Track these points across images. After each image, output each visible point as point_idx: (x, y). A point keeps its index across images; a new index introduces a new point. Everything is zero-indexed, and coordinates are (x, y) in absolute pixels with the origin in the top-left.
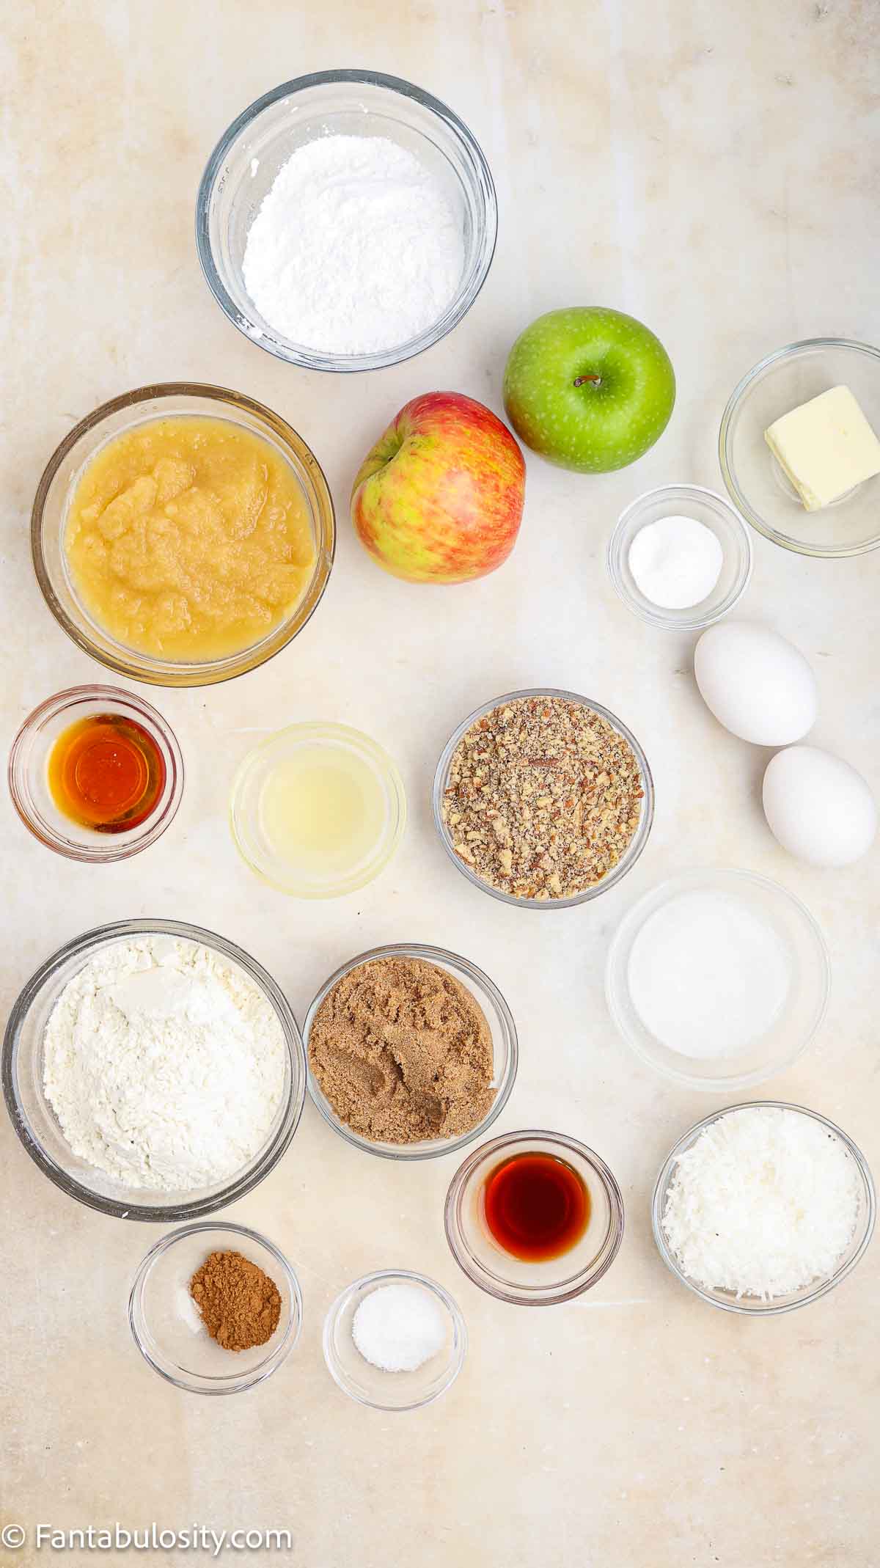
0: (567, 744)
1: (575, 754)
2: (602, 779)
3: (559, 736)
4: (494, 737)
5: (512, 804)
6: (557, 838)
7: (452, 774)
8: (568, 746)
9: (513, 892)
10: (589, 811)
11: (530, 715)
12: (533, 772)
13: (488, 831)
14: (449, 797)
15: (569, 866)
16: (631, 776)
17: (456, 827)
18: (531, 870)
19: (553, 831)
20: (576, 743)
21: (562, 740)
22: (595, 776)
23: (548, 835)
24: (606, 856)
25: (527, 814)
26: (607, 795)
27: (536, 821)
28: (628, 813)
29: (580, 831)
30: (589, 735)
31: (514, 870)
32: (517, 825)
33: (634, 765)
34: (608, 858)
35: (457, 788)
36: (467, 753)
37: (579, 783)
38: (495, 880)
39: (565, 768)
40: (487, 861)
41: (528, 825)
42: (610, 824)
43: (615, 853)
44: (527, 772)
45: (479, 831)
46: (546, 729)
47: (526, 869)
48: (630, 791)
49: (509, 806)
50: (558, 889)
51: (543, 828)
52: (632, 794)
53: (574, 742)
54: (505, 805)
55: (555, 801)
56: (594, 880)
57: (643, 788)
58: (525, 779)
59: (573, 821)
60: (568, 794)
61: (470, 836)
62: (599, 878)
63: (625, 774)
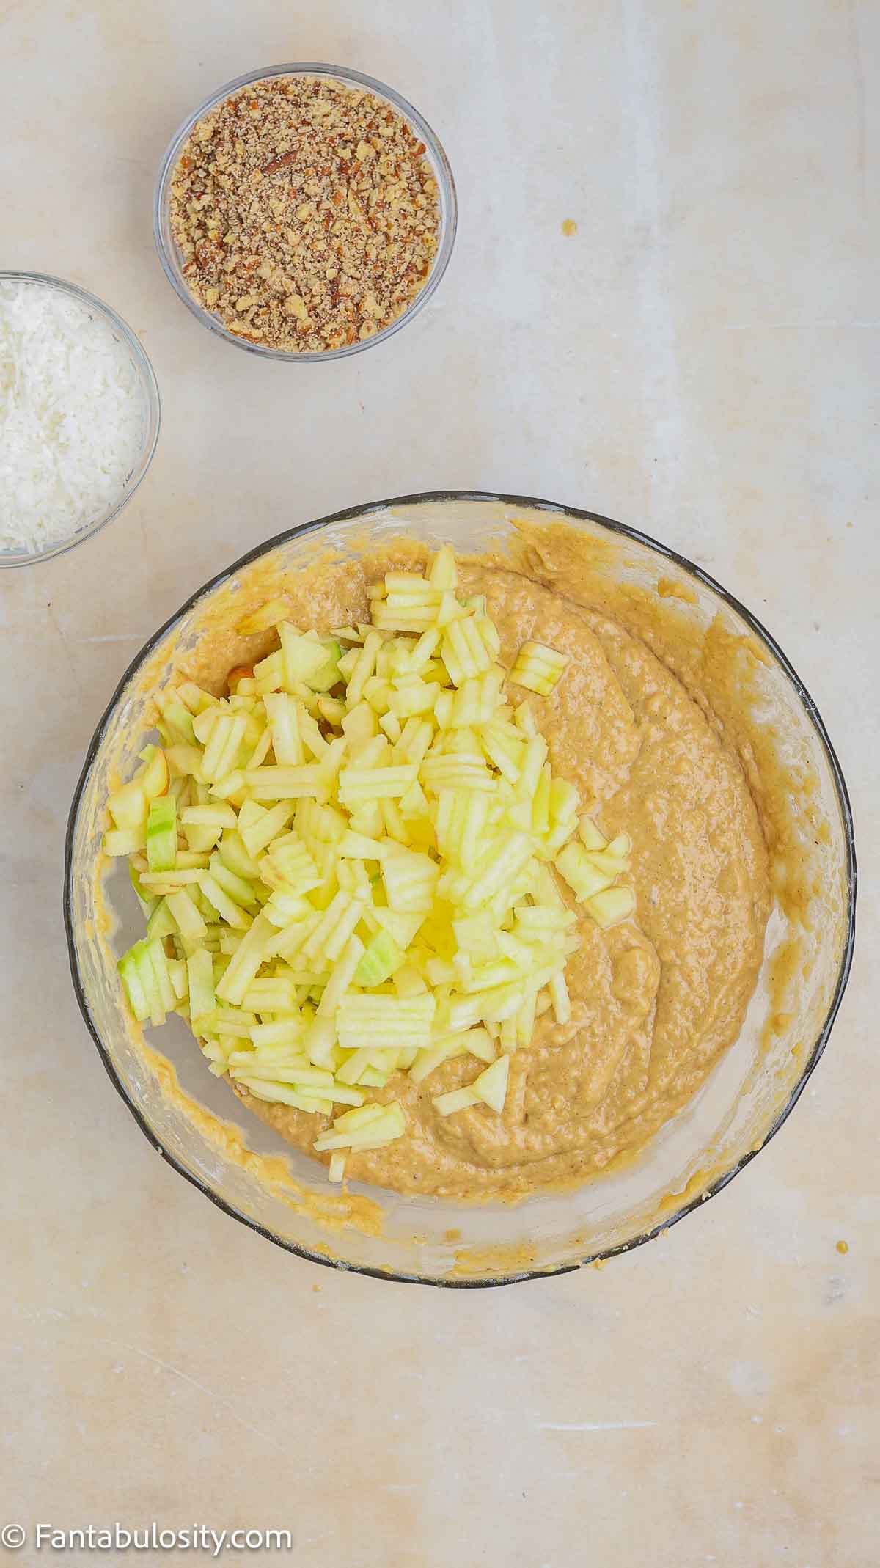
0: (297, 129)
1: (313, 137)
2: (363, 151)
3: (283, 125)
4: (207, 171)
5: (269, 236)
6: (345, 249)
7: (181, 245)
8: (299, 131)
9: (328, 346)
10: (368, 197)
11: (236, 119)
12: (274, 182)
13: (258, 288)
14: (191, 275)
15: (380, 277)
16: (398, 131)
17: (218, 306)
18: (335, 306)
19: (335, 242)
20: (309, 124)
21: (290, 128)
22: (353, 152)
23: (332, 249)
24: (418, 244)
25: (293, 237)
26: (380, 170)
27: (308, 241)
28: (418, 180)
29: (370, 227)
30: (321, 106)
31: (314, 317)
32: (288, 258)
33: (395, 116)
34: (421, 245)
35: (197, 259)
36: (185, 211)
37: (338, 170)
38: (298, 345)
39: (310, 159)
40: (277, 327)
41: (301, 251)
42: (403, 204)
43: (427, 235)
44: (267, 187)
45: (248, 293)
46: (263, 125)
47: (327, 308)
48: (406, 150)
49: (267, 242)
50: (380, 313)
51: (321, 246)
52: (411, 153)
53: (305, 123)
54: (262, 243)
55: (319, 204)
56: (419, 280)
57: (422, 140)
58: (268, 197)
59: (353, 218)
60: (330, 188)
61: (240, 307)
62: (425, 276)
63: (387, 132)
